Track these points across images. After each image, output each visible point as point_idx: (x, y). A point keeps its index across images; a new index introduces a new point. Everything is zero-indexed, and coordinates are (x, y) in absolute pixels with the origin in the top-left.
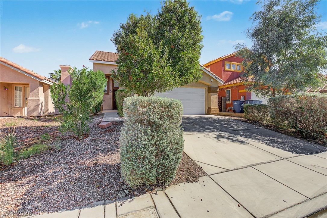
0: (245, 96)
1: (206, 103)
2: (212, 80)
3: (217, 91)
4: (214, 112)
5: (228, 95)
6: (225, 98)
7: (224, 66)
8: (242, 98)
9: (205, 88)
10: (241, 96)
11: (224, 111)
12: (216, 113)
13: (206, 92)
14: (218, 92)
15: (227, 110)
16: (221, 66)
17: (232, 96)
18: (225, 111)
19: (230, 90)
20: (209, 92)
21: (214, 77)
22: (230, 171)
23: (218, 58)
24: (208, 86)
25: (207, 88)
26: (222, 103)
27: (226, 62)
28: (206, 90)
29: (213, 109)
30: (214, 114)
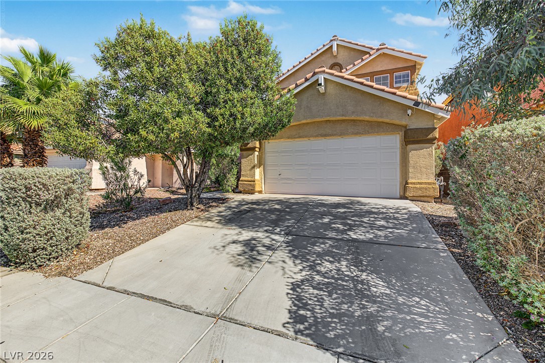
1: (401, 171)
2: (409, 112)
4: (420, 193)
9: (399, 135)
12: (427, 197)
13: (401, 143)
20: (406, 143)
24: (404, 127)
25: (402, 134)
28: (401, 138)
29: (416, 186)
30: (422, 199)
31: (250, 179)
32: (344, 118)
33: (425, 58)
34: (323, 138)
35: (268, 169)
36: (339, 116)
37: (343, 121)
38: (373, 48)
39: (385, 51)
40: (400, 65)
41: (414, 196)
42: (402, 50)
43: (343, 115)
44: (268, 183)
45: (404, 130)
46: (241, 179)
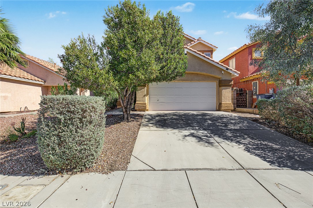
0: (275, 88)
1: (217, 99)
2: (223, 72)
3: (230, 84)
4: (226, 108)
5: (255, 88)
6: (251, 92)
7: (251, 53)
8: (271, 91)
9: (216, 82)
10: (270, 89)
11: (249, 108)
12: (229, 110)
13: (217, 86)
14: (232, 85)
15: (253, 106)
16: (248, 55)
17: (259, 89)
18: (251, 107)
19: (257, 82)
20: (220, 86)
21: (225, 69)
22: (155, 170)
23: (242, 46)
24: (219, 79)
25: (218, 82)
26: (247, 98)
27: (254, 49)
28: (217, 84)
29: (225, 105)
30: (227, 111)
31: (142, 103)
32: (194, 72)
33: (217, 48)
34: (181, 82)
35: (151, 97)
36: (192, 71)
37: (192, 73)
38: (195, 39)
39: (201, 41)
40: (206, 49)
41: (224, 110)
42: (208, 42)
43: (194, 71)
44: (151, 105)
45: (219, 80)
46: (136, 103)
